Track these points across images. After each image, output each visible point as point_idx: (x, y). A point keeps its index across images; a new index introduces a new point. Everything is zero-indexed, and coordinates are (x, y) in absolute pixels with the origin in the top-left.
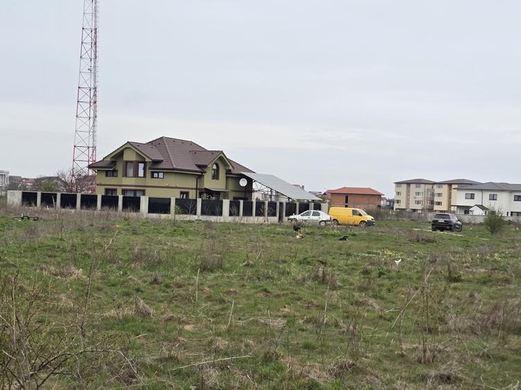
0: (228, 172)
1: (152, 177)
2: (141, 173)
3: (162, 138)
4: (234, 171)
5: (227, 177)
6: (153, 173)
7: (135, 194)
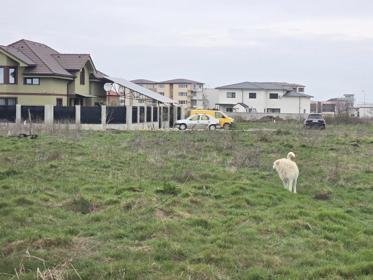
0: (92, 76)
1: (25, 83)
2: (12, 80)
3: (22, 40)
4: (97, 76)
5: (90, 82)
6: (25, 79)
7: (7, 103)
